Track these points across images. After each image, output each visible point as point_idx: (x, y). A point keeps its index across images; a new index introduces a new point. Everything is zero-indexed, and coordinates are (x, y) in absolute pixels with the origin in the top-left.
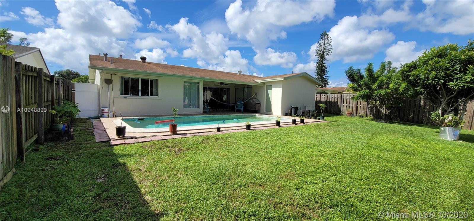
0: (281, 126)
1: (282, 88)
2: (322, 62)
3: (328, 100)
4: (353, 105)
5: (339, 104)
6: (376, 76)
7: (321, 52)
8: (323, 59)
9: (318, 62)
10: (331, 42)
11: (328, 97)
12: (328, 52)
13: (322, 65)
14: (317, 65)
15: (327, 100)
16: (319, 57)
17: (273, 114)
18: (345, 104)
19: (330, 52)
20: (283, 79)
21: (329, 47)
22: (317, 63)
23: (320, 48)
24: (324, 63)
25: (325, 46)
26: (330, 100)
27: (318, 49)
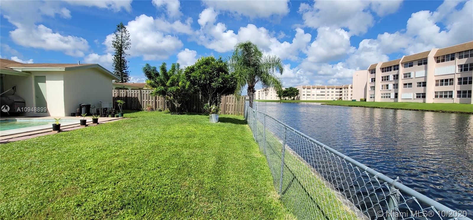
0: (63, 130)
1: (63, 81)
2: (121, 56)
3: (128, 96)
4: (152, 101)
5: (139, 100)
6: (169, 75)
7: (119, 45)
8: (121, 52)
9: (115, 54)
10: (129, 36)
11: (128, 92)
12: (126, 46)
13: (121, 59)
14: (115, 58)
15: (126, 96)
16: (117, 50)
17: (51, 115)
18: (145, 100)
19: (129, 46)
20: (64, 70)
21: (127, 41)
22: (115, 56)
23: (117, 40)
24: (122, 56)
25: (123, 39)
26: (130, 96)
27: (115, 40)
